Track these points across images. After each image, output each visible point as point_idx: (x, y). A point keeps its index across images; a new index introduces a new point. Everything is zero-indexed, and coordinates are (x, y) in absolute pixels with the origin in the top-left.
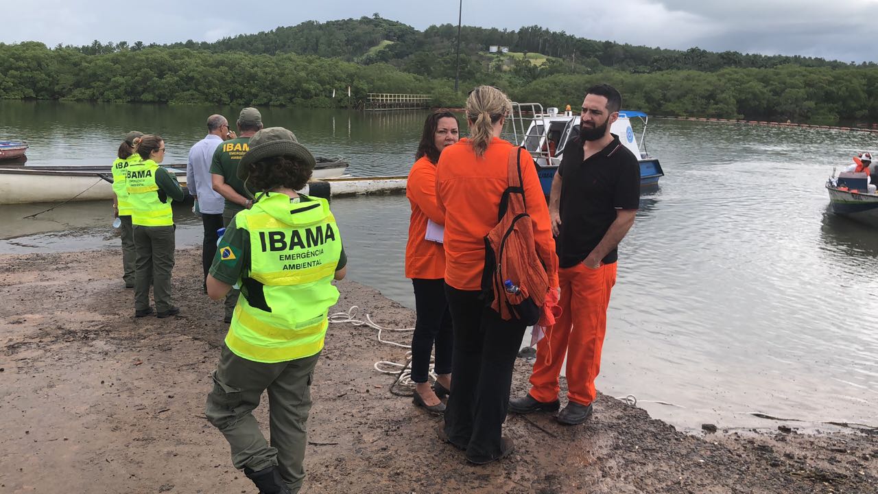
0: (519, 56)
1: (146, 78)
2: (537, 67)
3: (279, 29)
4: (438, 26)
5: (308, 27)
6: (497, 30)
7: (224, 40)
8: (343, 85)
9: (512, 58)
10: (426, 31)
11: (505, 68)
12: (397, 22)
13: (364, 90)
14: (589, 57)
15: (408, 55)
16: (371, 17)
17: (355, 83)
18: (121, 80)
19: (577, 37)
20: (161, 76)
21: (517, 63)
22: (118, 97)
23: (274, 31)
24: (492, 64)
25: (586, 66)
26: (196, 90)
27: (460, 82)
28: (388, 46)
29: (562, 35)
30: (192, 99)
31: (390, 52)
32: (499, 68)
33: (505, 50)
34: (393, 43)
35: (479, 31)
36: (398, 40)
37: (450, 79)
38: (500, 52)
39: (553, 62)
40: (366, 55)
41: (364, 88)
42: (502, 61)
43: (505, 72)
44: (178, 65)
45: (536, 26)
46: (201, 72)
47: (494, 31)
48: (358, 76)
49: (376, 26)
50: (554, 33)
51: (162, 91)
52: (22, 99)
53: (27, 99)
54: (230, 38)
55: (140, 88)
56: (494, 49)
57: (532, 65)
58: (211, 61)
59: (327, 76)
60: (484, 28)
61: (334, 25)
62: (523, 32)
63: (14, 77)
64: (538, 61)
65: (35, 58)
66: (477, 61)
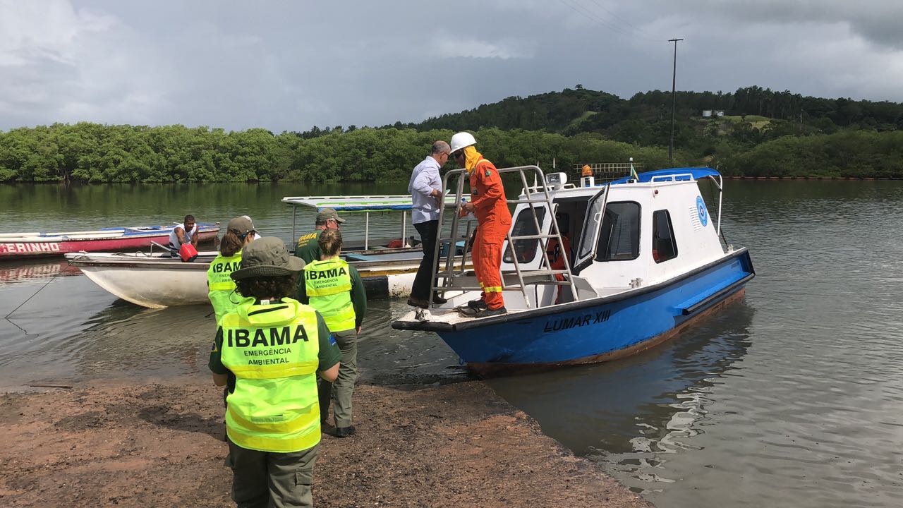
0: (737, 119)
1: (356, 158)
2: (758, 131)
3: (482, 107)
4: (645, 93)
5: (511, 102)
6: (710, 93)
7: (430, 120)
8: (548, 156)
9: (728, 123)
10: (632, 99)
11: (721, 132)
12: (601, 92)
13: (569, 161)
14: (819, 117)
15: (612, 125)
16: (574, 88)
17: (560, 154)
18: (332, 160)
19: (804, 96)
20: (369, 155)
21: (736, 127)
22: (329, 177)
23: (477, 109)
24: (707, 129)
25: (817, 127)
26: (402, 167)
27: (673, 148)
28: (591, 117)
29: (786, 94)
30: (398, 177)
31: (593, 123)
32: (714, 132)
33: (720, 114)
34: (596, 113)
35: (691, 95)
36: (602, 110)
37: (662, 146)
38: (714, 117)
39: (778, 123)
40: (568, 127)
41: (570, 158)
42: (717, 125)
43: (721, 137)
44: (385, 144)
45: (755, 87)
46: (405, 150)
47: (707, 94)
48: (563, 148)
49: (579, 97)
50: (777, 93)
51: (370, 170)
52: (246, 182)
53: (250, 181)
54: (435, 118)
55: (349, 168)
56: (708, 113)
57: (753, 127)
58: (416, 139)
59: (531, 148)
60: (696, 92)
61: (536, 99)
62: (741, 93)
63: (240, 162)
64: (760, 124)
65: (259, 144)
66: (689, 127)
